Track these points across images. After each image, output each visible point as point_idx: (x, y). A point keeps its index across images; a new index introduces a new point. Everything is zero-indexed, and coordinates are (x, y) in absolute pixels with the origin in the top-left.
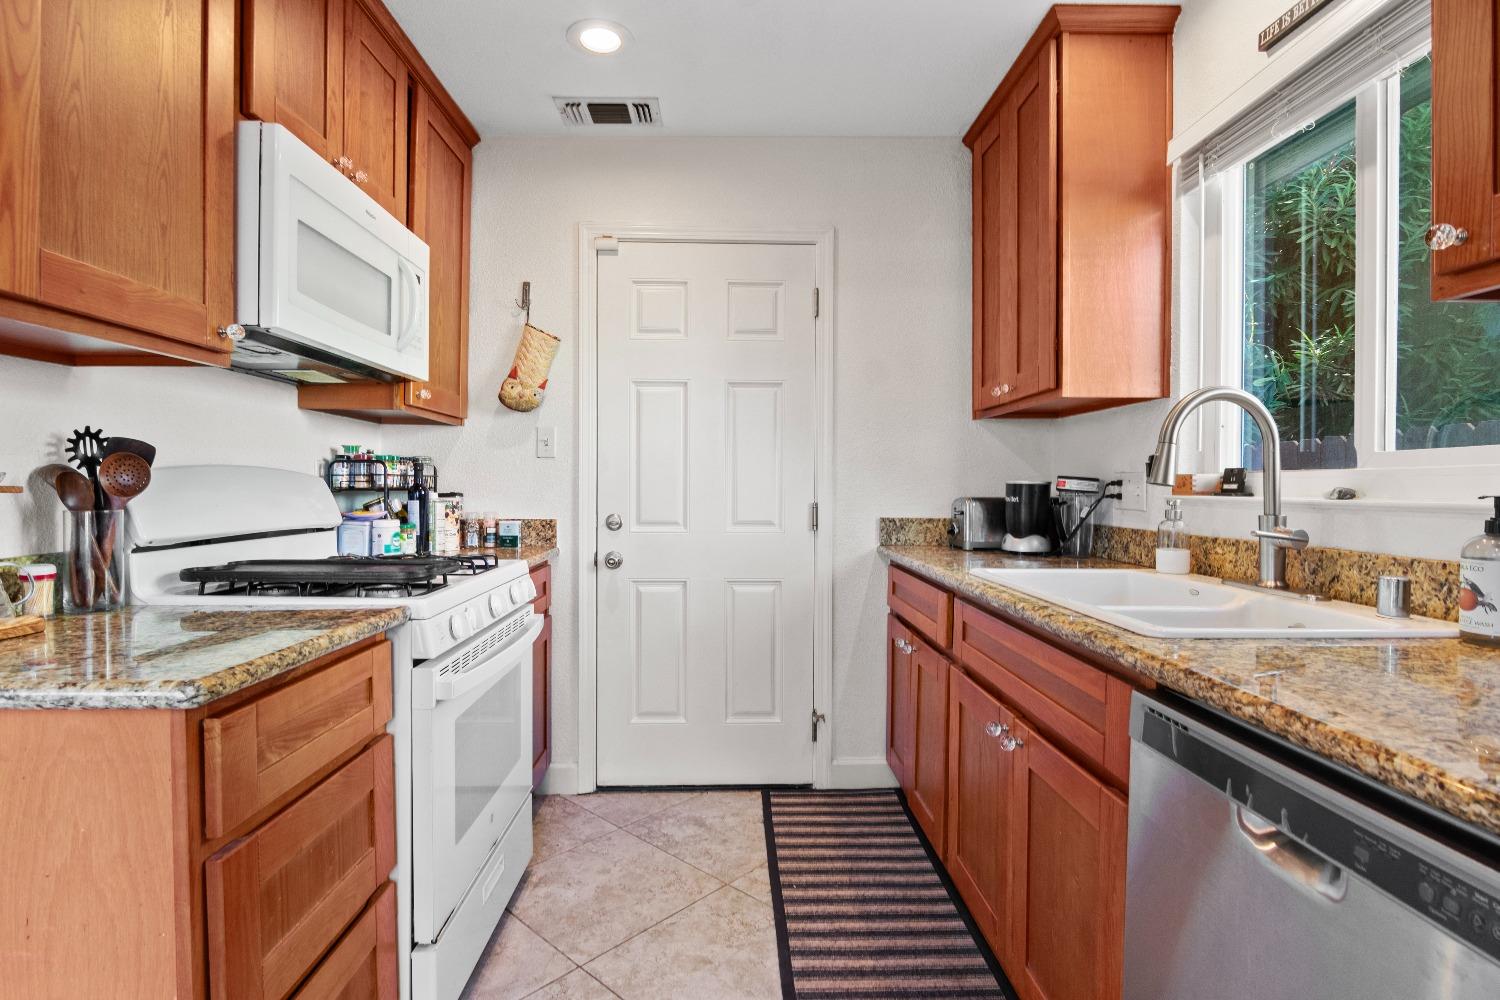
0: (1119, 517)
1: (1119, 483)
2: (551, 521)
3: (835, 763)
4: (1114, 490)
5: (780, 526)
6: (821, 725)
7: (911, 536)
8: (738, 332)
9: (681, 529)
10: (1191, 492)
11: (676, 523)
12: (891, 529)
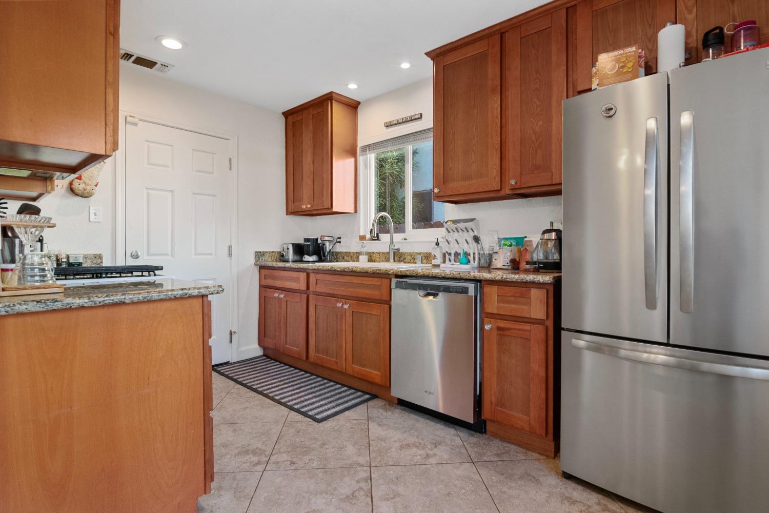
0: (339, 248)
1: (340, 238)
2: (100, 255)
3: (239, 350)
4: (338, 240)
5: (216, 255)
6: (234, 336)
7: (267, 258)
8: (196, 171)
9: (170, 257)
10: (365, 240)
11: (167, 255)
12: (259, 255)
